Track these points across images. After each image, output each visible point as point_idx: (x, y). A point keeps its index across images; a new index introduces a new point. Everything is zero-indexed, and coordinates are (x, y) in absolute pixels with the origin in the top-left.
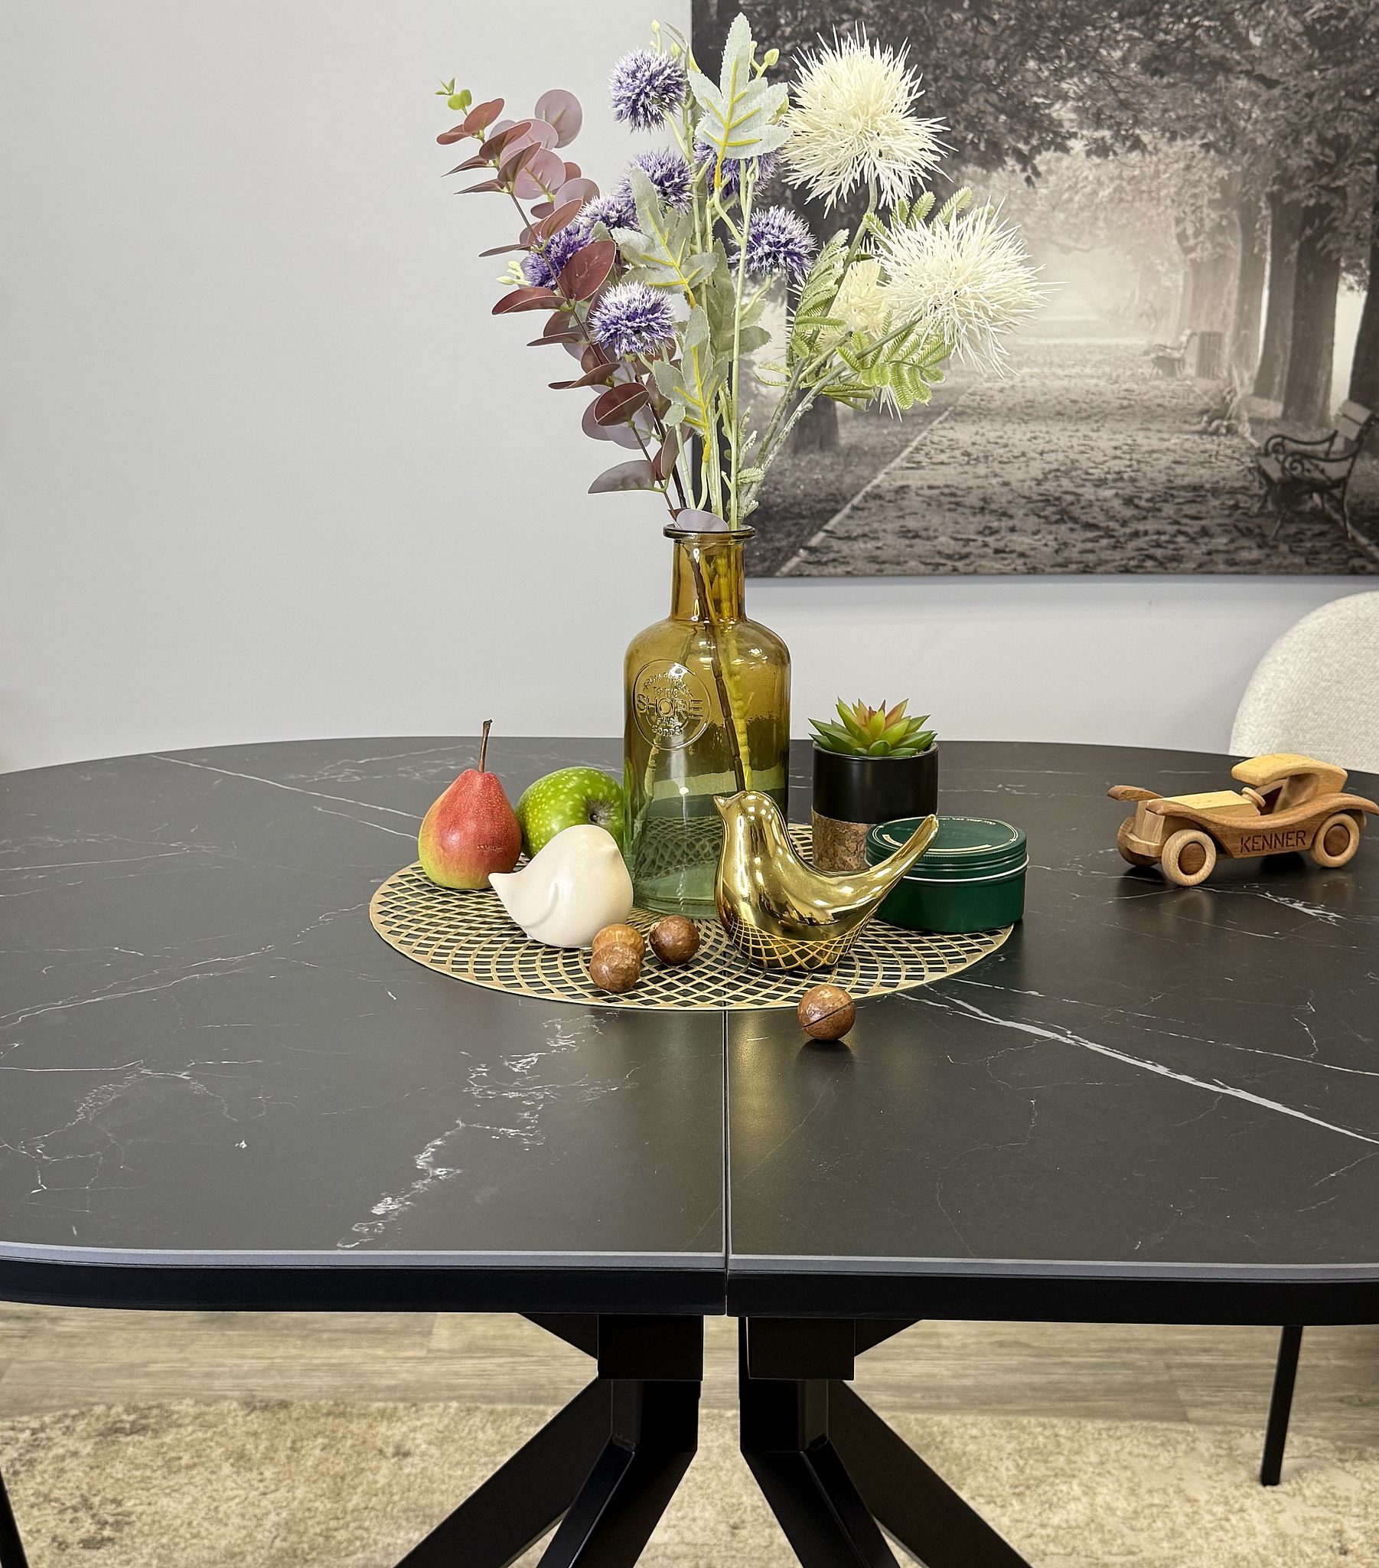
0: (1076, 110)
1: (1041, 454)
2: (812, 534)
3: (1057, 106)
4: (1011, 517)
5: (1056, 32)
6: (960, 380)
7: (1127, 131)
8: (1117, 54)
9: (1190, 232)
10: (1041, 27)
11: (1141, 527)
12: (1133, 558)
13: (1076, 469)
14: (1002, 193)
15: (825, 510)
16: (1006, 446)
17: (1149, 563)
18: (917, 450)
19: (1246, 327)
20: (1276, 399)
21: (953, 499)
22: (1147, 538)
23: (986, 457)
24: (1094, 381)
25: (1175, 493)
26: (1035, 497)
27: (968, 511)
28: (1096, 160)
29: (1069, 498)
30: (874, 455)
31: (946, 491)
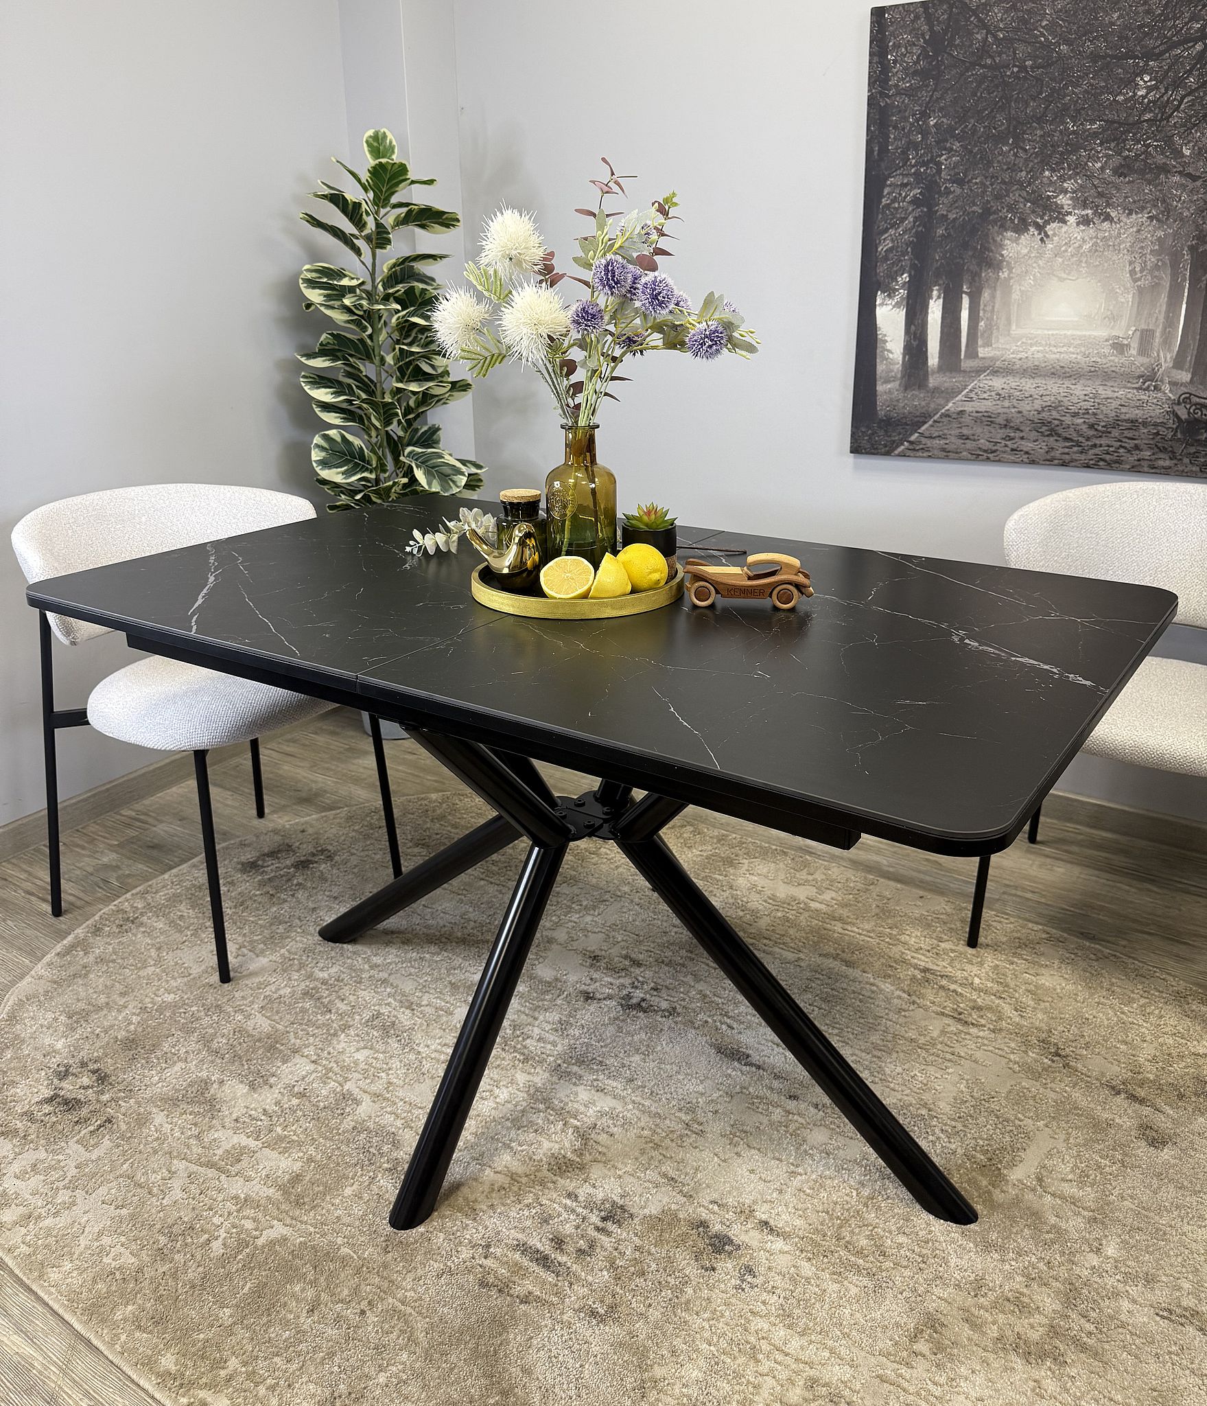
0: (1072, 198)
1: (1041, 396)
2: (911, 435)
3: (1061, 197)
4: (1022, 431)
5: (1062, 154)
6: (998, 353)
7: (1102, 210)
8: (1099, 165)
9: (1138, 269)
10: (1054, 152)
11: (1098, 442)
12: (1092, 460)
13: (1061, 406)
14: (1026, 247)
15: (919, 421)
16: (1021, 391)
17: (1101, 463)
18: (971, 391)
19: (1170, 327)
20: (1186, 371)
21: (989, 419)
22: (1101, 449)
23: (1010, 396)
24: (1074, 356)
25: (1119, 422)
26: (1036, 421)
27: (997, 426)
28: (1082, 227)
29: (1056, 422)
30: (947, 393)
31: (985, 414)
